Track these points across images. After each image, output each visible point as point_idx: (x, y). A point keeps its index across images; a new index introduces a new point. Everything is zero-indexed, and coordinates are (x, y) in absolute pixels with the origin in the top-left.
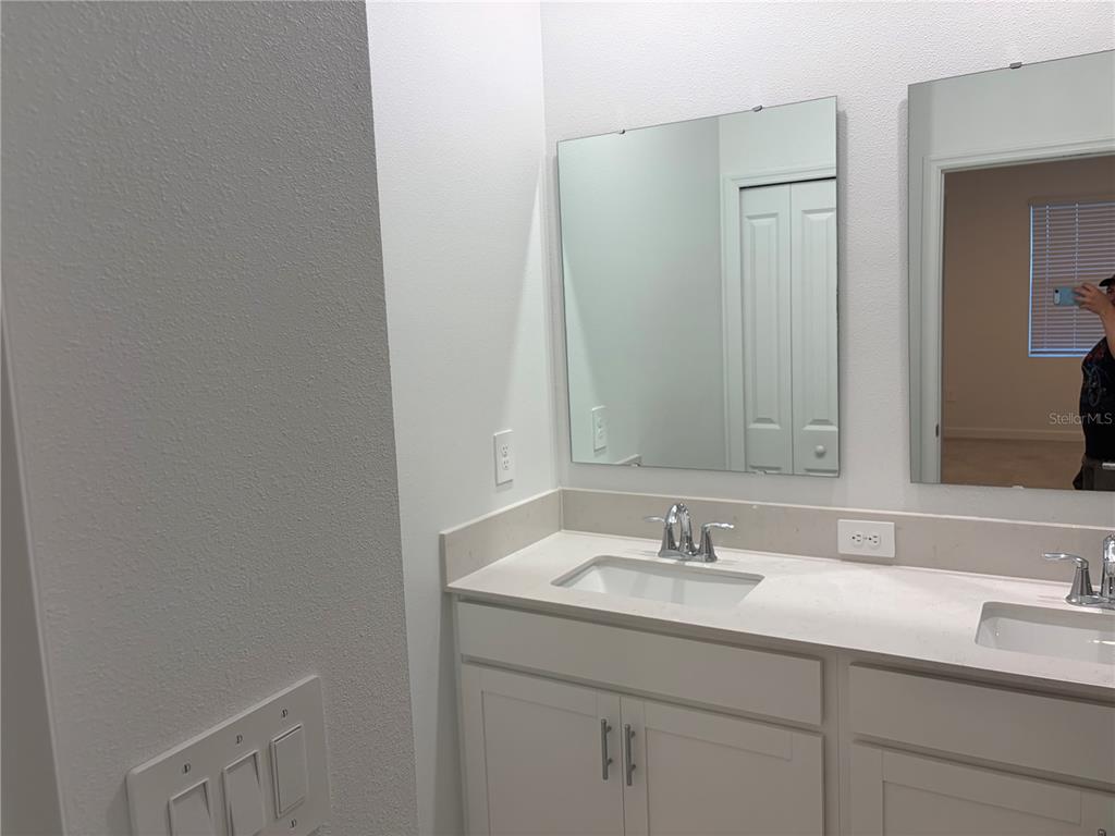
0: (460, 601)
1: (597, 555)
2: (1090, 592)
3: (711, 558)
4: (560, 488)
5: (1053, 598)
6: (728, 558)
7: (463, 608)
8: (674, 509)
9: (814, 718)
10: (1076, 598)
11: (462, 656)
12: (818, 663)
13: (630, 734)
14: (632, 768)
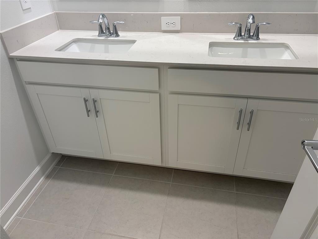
0: (17, 61)
1: (73, 38)
2: (241, 35)
3: (117, 35)
4: (55, 12)
5: (229, 39)
6: (123, 35)
7: (20, 64)
8: (101, 16)
9: (157, 88)
10: (236, 37)
11: (25, 82)
12: (157, 69)
13: (95, 101)
14: (97, 112)
